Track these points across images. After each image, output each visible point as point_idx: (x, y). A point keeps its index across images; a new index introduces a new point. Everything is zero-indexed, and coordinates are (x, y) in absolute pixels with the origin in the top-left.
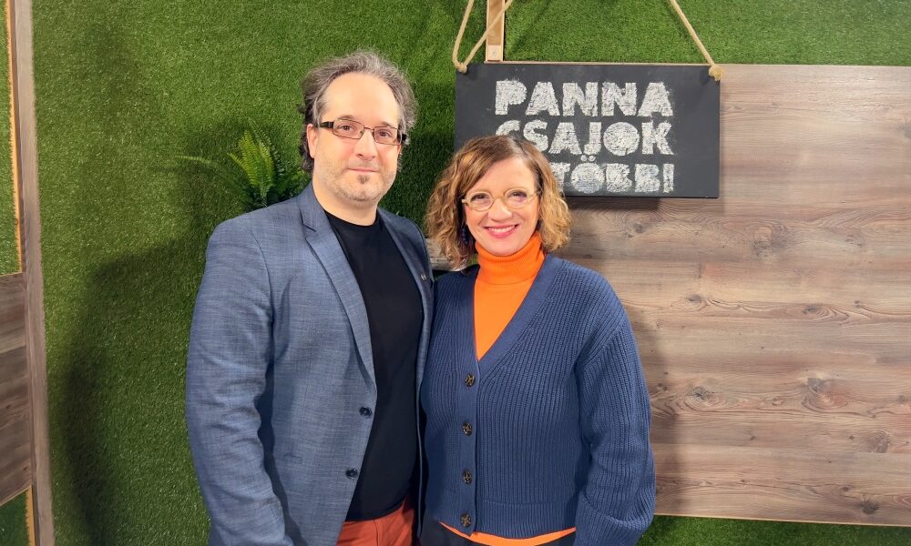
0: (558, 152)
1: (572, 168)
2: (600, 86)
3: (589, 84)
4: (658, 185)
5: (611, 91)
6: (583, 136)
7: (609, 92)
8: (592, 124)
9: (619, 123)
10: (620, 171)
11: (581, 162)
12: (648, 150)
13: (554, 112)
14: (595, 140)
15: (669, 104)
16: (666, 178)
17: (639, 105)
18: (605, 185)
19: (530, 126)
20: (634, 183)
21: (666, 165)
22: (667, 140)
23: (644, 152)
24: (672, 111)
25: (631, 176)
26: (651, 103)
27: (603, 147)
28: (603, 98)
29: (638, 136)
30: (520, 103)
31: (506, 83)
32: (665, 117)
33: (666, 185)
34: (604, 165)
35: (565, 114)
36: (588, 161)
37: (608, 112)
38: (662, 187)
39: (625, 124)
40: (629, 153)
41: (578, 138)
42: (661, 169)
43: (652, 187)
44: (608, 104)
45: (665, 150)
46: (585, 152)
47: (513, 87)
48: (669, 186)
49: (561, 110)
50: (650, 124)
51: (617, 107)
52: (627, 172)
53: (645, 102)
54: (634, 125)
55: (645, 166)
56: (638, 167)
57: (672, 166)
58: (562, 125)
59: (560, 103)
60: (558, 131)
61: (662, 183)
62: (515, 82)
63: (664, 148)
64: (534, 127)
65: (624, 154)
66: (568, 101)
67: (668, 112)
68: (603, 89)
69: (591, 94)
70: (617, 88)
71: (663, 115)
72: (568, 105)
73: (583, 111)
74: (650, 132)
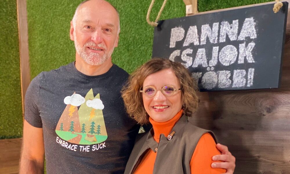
0: (197, 66)
1: (203, 75)
2: (220, 24)
3: (214, 24)
4: (245, 82)
5: (226, 27)
6: (209, 56)
7: (224, 28)
8: (214, 48)
9: (228, 46)
10: (226, 75)
11: (207, 71)
12: (241, 61)
13: (196, 43)
14: (215, 58)
15: (255, 31)
16: (249, 77)
17: (239, 34)
18: (218, 84)
19: (185, 52)
20: (232, 82)
21: (250, 69)
22: (252, 54)
23: (239, 62)
24: (256, 35)
25: (231, 78)
26: (245, 31)
27: (219, 62)
28: (221, 31)
29: (237, 53)
30: (181, 40)
31: (176, 29)
32: (252, 39)
33: (249, 81)
34: (218, 72)
35: (201, 44)
36: (210, 70)
37: (223, 40)
38: (246, 84)
39: (231, 46)
40: (231, 63)
41: (207, 57)
42: (247, 72)
43: (241, 84)
44: (223, 34)
45: (251, 60)
46: (209, 65)
47: (179, 31)
48: (250, 82)
49: (200, 41)
50: (244, 45)
51: (227, 36)
52: (229, 75)
53: (242, 31)
54: (235, 46)
55: (239, 71)
56: (235, 72)
57: (253, 70)
58: (200, 50)
59: (199, 38)
60: (197, 54)
61: (247, 81)
62: (180, 28)
63: (250, 59)
64: (186, 53)
65: (228, 65)
66: (204, 35)
67: (254, 36)
68: (221, 26)
69: (215, 30)
70: (229, 24)
71: (251, 38)
72: (203, 38)
73: (210, 41)
74: (243, 50)
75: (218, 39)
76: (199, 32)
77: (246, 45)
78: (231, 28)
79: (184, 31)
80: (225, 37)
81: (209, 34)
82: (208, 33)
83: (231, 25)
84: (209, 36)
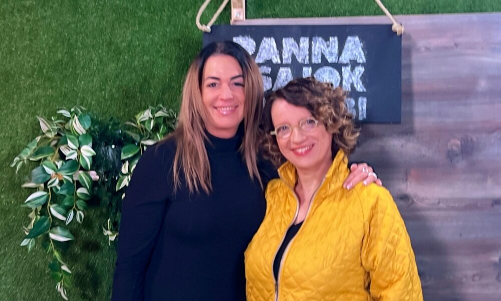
2: (311, 40)
3: (302, 39)
5: (319, 45)
7: (317, 45)
8: (305, 69)
9: (325, 68)
15: (363, 53)
16: (360, 108)
17: (340, 54)
22: (361, 80)
24: (364, 60)
26: (349, 52)
28: (313, 49)
29: (339, 78)
31: (241, 39)
32: (360, 63)
33: (360, 114)
35: (284, 62)
38: (357, 116)
39: (330, 68)
42: (357, 101)
44: (316, 54)
45: (360, 87)
47: (246, 43)
48: (363, 115)
49: (281, 59)
50: (349, 68)
51: (323, 57)
53: (344, 52)
54: (336, 69)
57: (365, 99)
58: (282, 69)
59: (281, 54)
60: (279, 74)
61: (358, 113)
62: (247, 38)
66: (287, 52)
68: (313, 43)
69: (304, 46)
70: (323, 41)
71: (358, 62)
72: (286, 56)
73: (298, 60)
74: (348, 74)
75: (310, 59)
76: (280, 47)
77: (353, 69)
78: (328, 46)
79: (255, 43)
80: (320, 56)
81: (296, 51)
82: (293, 49)
83: (328, 42)
84: (295, 54)
